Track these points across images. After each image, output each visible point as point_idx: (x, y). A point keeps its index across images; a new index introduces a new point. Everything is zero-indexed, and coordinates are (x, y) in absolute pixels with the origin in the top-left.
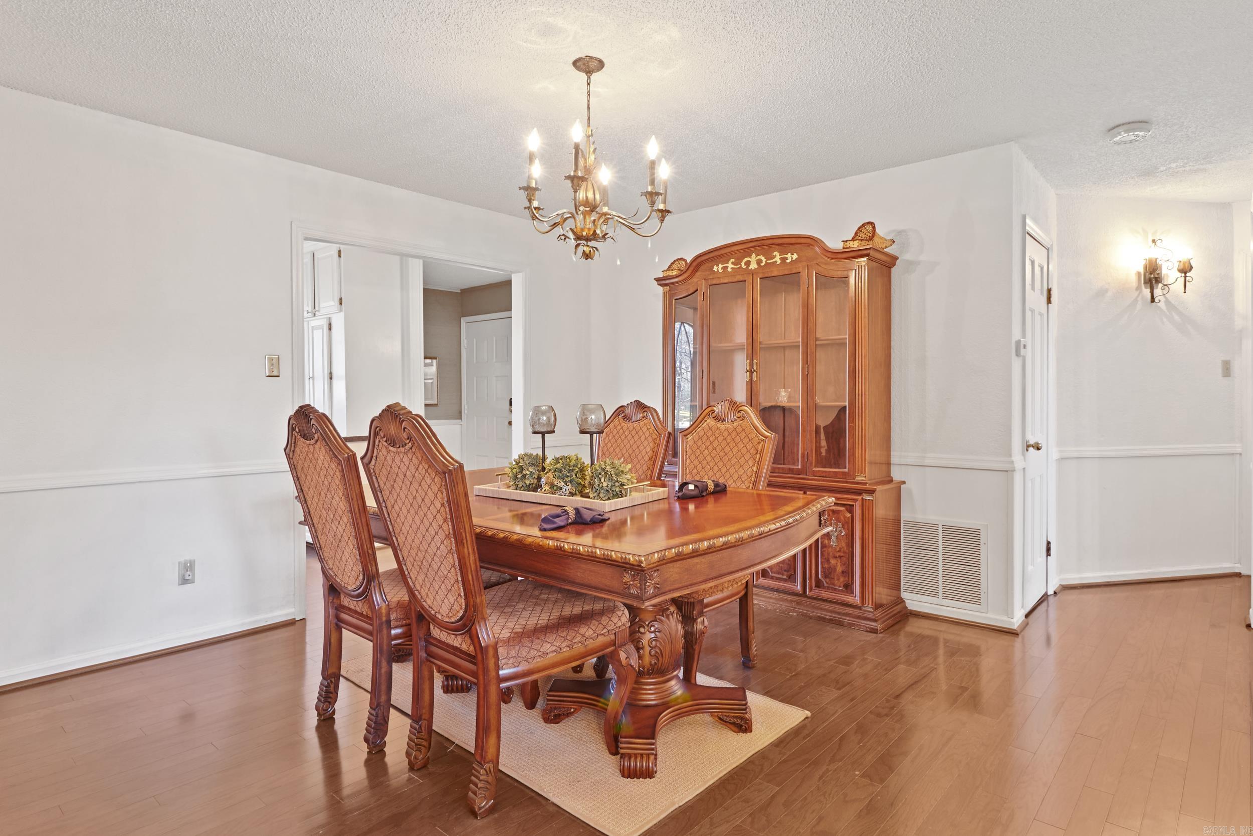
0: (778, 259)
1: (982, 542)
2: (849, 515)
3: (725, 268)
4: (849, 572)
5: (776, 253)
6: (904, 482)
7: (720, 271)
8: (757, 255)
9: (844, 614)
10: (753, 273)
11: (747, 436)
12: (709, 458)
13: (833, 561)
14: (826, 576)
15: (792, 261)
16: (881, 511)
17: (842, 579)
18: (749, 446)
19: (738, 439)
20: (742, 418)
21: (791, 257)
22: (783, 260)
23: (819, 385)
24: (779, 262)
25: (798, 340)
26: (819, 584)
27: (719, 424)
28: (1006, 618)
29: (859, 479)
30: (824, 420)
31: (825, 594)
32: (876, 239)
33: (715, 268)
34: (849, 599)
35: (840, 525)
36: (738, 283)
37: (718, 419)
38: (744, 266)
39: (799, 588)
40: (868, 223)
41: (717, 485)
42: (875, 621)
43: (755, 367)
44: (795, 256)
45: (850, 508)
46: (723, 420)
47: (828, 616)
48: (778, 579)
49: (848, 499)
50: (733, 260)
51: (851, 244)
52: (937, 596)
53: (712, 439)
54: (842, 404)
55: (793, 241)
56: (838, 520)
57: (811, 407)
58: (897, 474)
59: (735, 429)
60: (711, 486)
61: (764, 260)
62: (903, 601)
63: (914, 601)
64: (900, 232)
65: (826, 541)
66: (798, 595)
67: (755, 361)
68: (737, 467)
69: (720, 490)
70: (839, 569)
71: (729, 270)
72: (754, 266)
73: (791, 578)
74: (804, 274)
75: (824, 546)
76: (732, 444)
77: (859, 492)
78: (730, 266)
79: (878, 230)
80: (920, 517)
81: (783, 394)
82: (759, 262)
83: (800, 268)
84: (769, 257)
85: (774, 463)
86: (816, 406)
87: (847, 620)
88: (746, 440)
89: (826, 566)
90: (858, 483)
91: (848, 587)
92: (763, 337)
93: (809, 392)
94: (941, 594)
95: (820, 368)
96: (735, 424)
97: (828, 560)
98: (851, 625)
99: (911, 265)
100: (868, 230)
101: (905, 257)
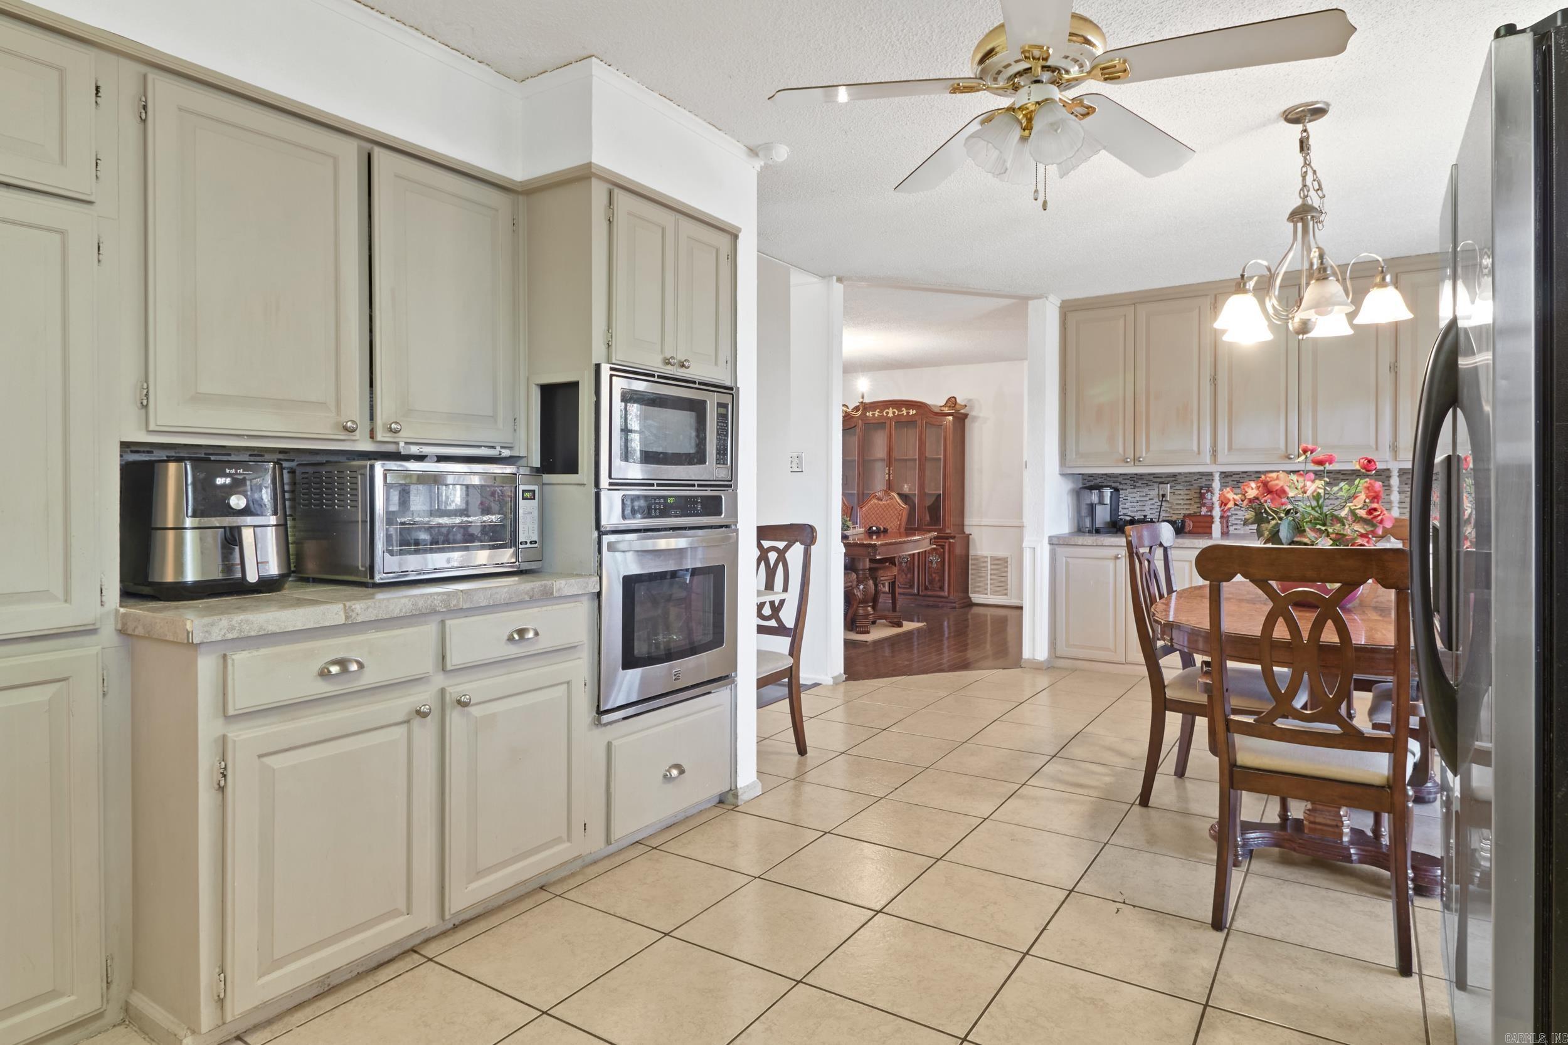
0: (905, 412)
1: (1009, 563)
2: (942, 550)
3: (874, 415)
4: (942, 580)
5: (904, 409)
6: (971, 534)
7: (871, 416)
8: (893, 409)
9: (939, 602)
10: (890, 419)
11: (894, 507)
12: (874, 519)
13: (934, 575)
14: (930, 583)
15: (913, 414)
16: (958, 550)
17: (938, 584)
18: (896, 512)
19: (890, 509)
20: (891, 499)
21: (912, 412)
22: (908, 413)
23: (927, 482)
24: (905, 414)
25: (915, 457)
26: (926, 588)
27: (880, 502)
28: (1019, 601)
29: (948, 531)
30: (929, 502)
31: (929, 593)
32: (957, 406)
33: (868, 414)
34: (942, 594)
35: (937, 556)
36: (881, 424)
37: (879, 499)
38: (885, 414)
39: (916, 591)
40: (953, 397)
41: (884, 528)
42: (955, 603)
43: (891, 472)
44: (914, 412)
45: (943, 547)
46: (882, 500)
47: (931, 603)
48: (904, 588)
49: (942, 542)
50: (878, 410)
51: (942, 408)
52: (987, 594)
53: (876, 509)
54: (938, 492)
55: (914, 403)
56: (937, 553)
57: (923, 494)
58: (967, 531)
59: (888, 504)
60: (882, 529)
61: (897, 412)
62: (970, 598)
63: (976, 598)
64: (970, 400)
65: (930, 565)
66: (914, 595)
67: (891, 468)
68: (890, 522)
69: (885, 531)
70: (937, 579)
71: (876, 416)
72: (891, 415)
73: (912, 587)
74: (919, 422)
75: (929, 568)
76: (887, 512)
77: (947, 538)
78: (877, 414)
79: (958, 401)
80: (979, 553)
81: (906, 486)
82: (894, 413)
83: (917, 418)
84: (900, 411)
85: (906, 525)
86: (925, 494)
87: (940, 605)
88: (894, 509)
89: (930, 578)
90: (947, 534)
91: (942, 588)
92: (896, 454)
93: (922, 486)
94: (989, 593)
95: (928, 473)
96: (888, 502)
97: (931, 575)
98: (943, 607)
99: (975, 418)
100: (952, 401)
101: (973, 413)
